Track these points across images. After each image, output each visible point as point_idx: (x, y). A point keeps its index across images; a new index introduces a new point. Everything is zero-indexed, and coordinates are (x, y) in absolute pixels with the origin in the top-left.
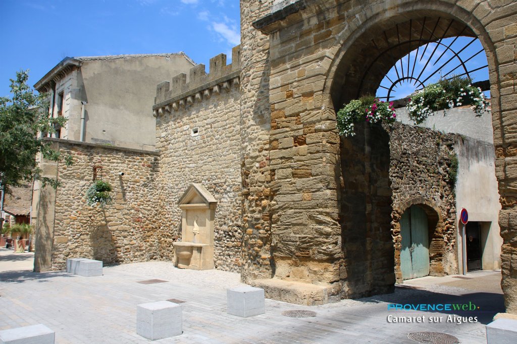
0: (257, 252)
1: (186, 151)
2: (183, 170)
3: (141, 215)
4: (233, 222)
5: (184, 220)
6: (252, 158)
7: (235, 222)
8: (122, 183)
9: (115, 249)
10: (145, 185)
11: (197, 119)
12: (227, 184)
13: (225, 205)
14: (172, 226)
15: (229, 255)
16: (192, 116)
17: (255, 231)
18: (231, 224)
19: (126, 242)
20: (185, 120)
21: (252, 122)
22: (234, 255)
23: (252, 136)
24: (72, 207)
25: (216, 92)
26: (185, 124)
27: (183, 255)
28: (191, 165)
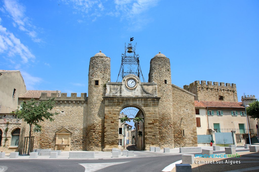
1: (58, 117)
2: (55, 122)
4: (79, 138)
5: (57, 138)
6: (97, 124)
7: (80, 138)
11: (64, 108)
12: (77, 128)
13: (76, 133)
14: (49, 139)
15: (77, 147)
16: (61, 107)
17: (97, 140)
18: (78, 138)
20: (57, 107)
21: (97, 116)
22: (79, 146)
23: (97, 119)
25: (74, 103)
26: (57, 109)
28: (60, 121)
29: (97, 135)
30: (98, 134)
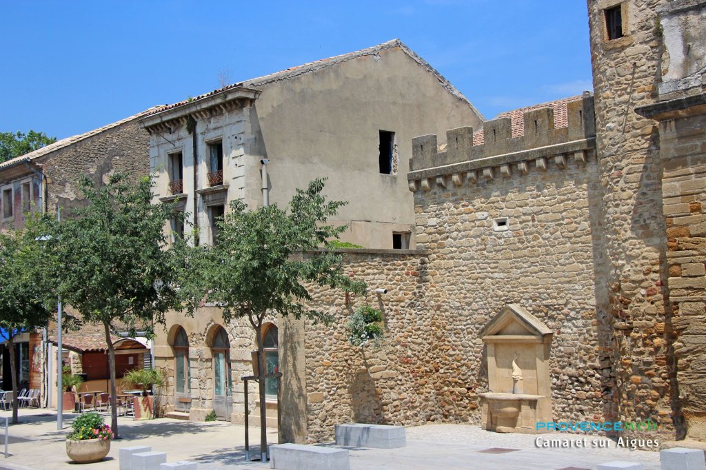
0: (652, 407)
1: (485, 252)
2: (479, 281)
3: (410, 353)
4: (585, 362)
5: (491, 361)
6: (633, 282)
7: (589, 363)
8: (382, 305)
9: (381, 407)
10: (412, 305)
11: (503, 205)
12: (570, 306)
13: (568, 337)
14: (464, 368)
15: (582, 411)
16: (492, 199)
17: (646, 379)
18: (582, 365)
19: (394, 396)
20: (478, 202)
21: (629, 234)
22: (591, 411)
23: (632, 253)
24: (324, 348)
25: (540, 168)
26: (478, 210)
27: (506, 413)
28: (496, 275)
29: (642, 353)
30: (645, 345)
